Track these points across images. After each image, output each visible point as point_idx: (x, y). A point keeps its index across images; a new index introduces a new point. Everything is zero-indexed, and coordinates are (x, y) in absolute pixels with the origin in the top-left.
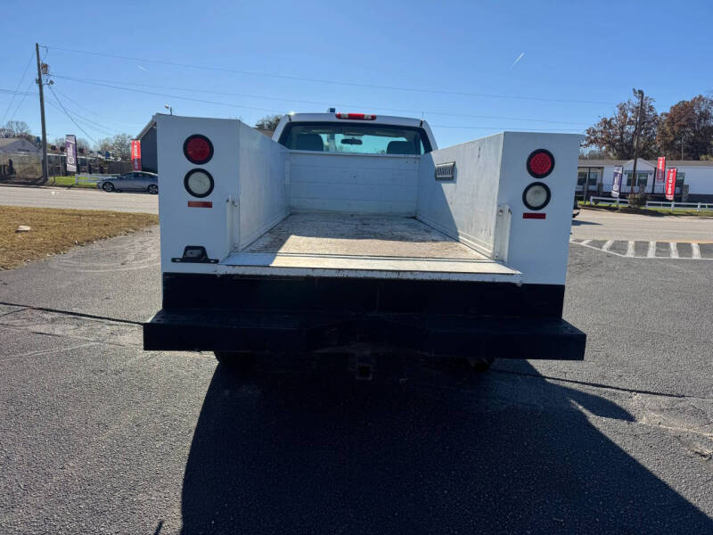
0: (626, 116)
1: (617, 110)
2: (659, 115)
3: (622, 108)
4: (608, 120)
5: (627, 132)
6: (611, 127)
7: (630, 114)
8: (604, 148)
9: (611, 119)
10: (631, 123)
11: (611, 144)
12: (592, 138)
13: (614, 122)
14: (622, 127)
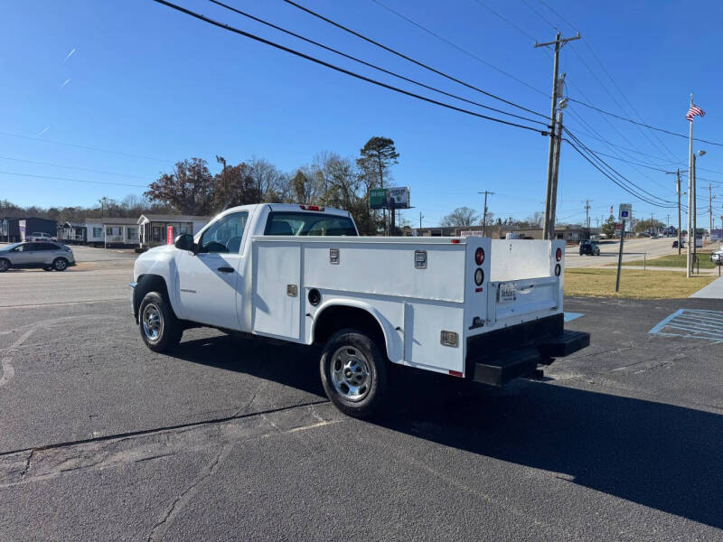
0: (185, 175)
1: (176, 168)
2: (214, 176)
3: (180, 166)
4: (169, 176)
5: (187, 189)
6: (172, 183)
7: (188, 173)
8: (168, 202)
9: (172, 176)
10: (190, 181)
11: (175, 199)
12: (157, 192)
13: (175, 179)
14: (182, 185)
